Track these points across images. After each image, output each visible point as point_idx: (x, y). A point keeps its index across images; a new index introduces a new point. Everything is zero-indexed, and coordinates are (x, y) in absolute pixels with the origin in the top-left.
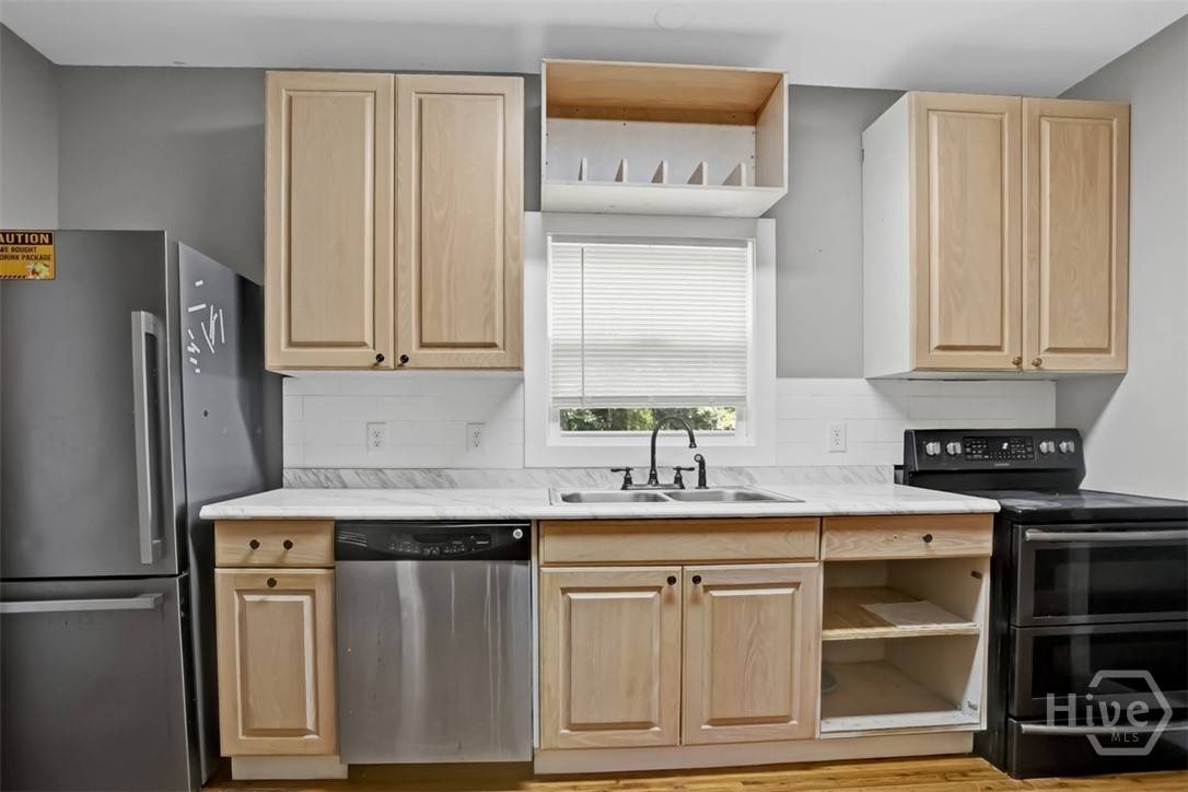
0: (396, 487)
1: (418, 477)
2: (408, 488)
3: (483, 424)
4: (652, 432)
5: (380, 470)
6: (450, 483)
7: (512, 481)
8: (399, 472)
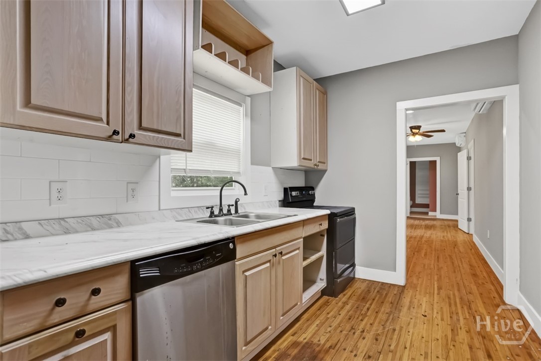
0: (76, 232)
1: (95, 222)
2: (87, 231)
3: (137, 183)
4: (220, 188)
5: (63, 219)
6: (117, 223)
7: (154, 218)
8: (79, 220)
